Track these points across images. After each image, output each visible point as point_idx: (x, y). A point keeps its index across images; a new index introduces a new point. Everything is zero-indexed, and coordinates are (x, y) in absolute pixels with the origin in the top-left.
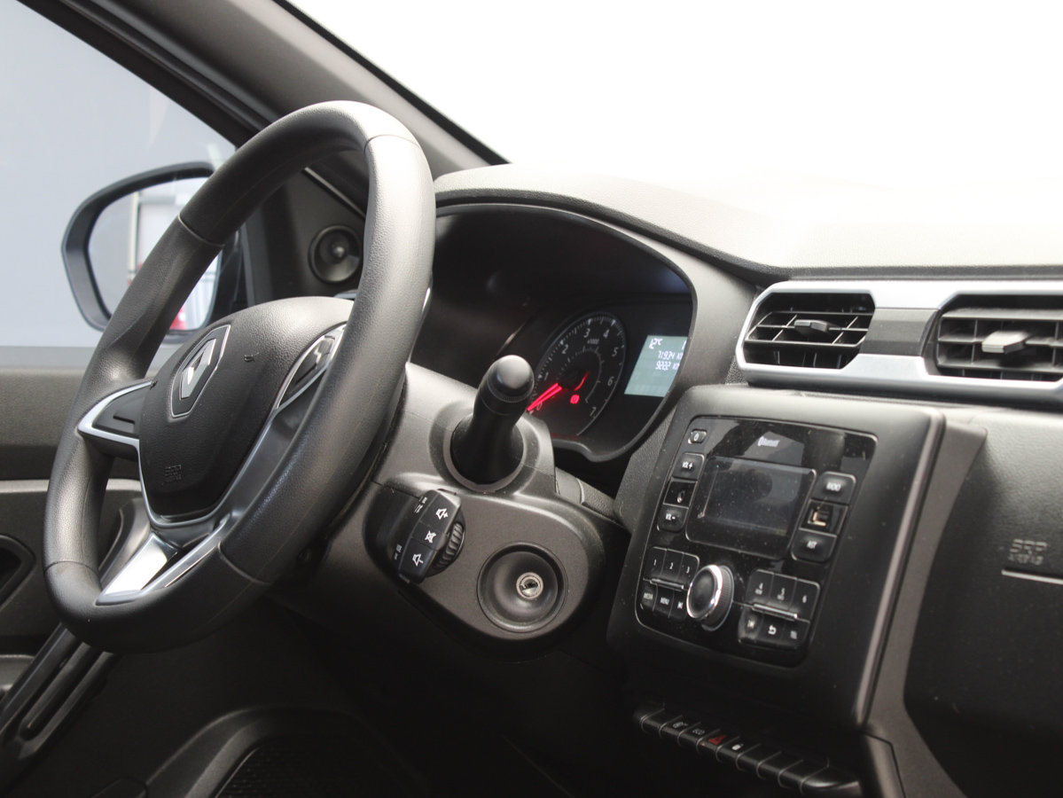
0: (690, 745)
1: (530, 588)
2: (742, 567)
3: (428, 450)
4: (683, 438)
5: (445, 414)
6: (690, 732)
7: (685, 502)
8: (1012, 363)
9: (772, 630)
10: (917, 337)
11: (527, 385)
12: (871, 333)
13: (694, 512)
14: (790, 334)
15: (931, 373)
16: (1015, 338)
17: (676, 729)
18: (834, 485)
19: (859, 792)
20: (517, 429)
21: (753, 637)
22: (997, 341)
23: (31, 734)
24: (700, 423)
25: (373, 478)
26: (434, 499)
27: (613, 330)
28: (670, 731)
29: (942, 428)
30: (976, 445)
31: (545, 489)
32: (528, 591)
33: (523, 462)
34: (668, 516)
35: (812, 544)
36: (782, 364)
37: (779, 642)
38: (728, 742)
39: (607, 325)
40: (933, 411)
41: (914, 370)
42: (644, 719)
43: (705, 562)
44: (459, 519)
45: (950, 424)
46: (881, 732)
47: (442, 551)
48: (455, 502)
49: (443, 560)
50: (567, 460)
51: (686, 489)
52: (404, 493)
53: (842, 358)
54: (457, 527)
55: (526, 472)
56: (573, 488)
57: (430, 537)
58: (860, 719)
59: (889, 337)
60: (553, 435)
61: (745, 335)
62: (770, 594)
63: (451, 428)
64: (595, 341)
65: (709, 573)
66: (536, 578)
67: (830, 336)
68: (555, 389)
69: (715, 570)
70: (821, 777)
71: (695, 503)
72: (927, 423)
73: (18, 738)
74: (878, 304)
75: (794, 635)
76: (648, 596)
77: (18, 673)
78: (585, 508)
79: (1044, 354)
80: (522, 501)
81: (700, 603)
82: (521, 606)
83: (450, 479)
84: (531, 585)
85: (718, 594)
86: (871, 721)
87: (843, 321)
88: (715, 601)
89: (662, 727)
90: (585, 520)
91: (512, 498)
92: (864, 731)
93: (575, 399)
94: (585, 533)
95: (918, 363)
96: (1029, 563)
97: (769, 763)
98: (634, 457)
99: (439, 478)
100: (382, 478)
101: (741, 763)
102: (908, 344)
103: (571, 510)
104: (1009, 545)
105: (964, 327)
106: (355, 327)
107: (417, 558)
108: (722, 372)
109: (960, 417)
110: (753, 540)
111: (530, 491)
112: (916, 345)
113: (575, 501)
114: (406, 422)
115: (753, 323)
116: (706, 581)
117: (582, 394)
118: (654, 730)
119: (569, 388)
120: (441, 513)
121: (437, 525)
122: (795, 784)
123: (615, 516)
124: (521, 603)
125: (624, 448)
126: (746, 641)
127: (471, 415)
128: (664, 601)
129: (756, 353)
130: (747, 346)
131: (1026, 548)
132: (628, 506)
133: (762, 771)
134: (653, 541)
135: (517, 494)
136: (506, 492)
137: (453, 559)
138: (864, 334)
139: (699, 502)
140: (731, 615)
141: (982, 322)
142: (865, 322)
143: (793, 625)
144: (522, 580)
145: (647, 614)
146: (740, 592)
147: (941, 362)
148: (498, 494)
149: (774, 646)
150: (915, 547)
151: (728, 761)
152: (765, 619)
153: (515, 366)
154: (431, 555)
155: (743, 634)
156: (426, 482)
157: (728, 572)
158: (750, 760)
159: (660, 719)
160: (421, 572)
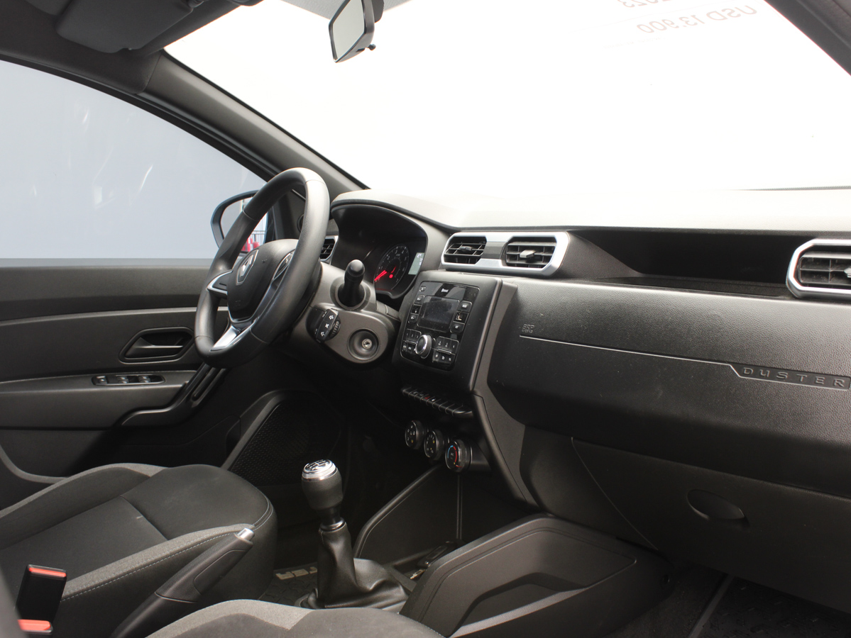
0: (418, 400)
1: (367, 345)
2: (433, 335)
3: (329, 295)
4: (418, 290)
5: (336, 281)
6: (419, 395)
7: (417, 313)
8: (531, 261)
9: (443, 358)
10: (499, 252)
11: (362, 270)
12: (485, 251)
13: (420, 316)
14: (460, 252)
15: (504, 265)
16: (531, 252)
17: (414, 394)
18: (465, 306)
19: (472, 415)
20: (362, 286)
21: (437, 360)
22: (525, 253)
23: (196, 399)
24: (424, 284)
25: (309, 305)
26: (330, 312)
27: (405, 251)
28: (412, 395)
29: (501, 284)
30: (514, 291)
31: (373, 309)
32: (366, 346)
33: (364, 299)
34: (412, 318)
35: (457, 327)
36: (459, 262)
37: (445, 362)
38: (431, 397)
39: (403, 249)
40: (498, 279)
41: (498, 264)
42: (404, 391)
43: (423, 334)
44: (338, 319)
45: (504, 283)
46: (479, 393)
47: (332, 331)
48: (336, 313)
49: (332, 334)
50: (380, 298)
51: (418, 307)
52: (321, 310)
53: (474, 260)
54: (338, 322)
55: (366, 303)
56: (383, 308)
57: (327, 326)
58: (471, 389)
59: (491, 252)
60: (376, 289)
61: (445, 252)
62: (443, 345)
63: (338, 286)
64: (399, 255)
65: (423, 338)
66: (369, 341)
67: (471, 252)
68: (384, 273)
69: (426, 337)
70: (460, 410)
71: (421, 313)
72: (496, 283)
73: (191, 400)
74: (488, 240)
75: (450, 359)
76: (405, 347)
77: (191, 377)
78: (388, 316)
79: (540, 258)
80: (364, 313)
81: (420, 348)
82: (363, 351)
83: (338, 305)
84: (368, 343)
85: (426, 345)
86: (475, 389)
87: (477, 247)
88: (425, 348)
89: (409, 393)
90: (388, 320)
91: (360, 312)
92: (473, 393)
93: (391, 276)
94: (387, 324)
95: (500, 261)
96: (528, 333)
97: (443, 405)
98: (406, 297)
99: (333, 305)
100: (313, 305)
101: (434, 405)
102: (496, 255)
103: (384, 317)
104: (522, 326)
105: (515, 248)
106: (298, 251)
107: (322, 334)
108: (437, 266)
109: (508, 281)
110: (438, 326)
111: (367, 309)
112: (499, 255)
113: (384, 313)
114: (321, 284)
115: (448, 248)
116: (422, 341)
117: (394, 274)
118: (407, 395)
119: (389, 272)
120: (331, 317)
121: (329, 322)
122: (450, 412)
123: (398, 319)
124: (364, 350)
125: (402, 294)
126: (435, 362)
127: (344, 282)
128: (410, 348)
129: (448, 259)
130: (445, 256)
131: (528, 328)
132: (400, 314)
133: (448, 411)
134: (407, 327)
135: (362, 310)
136: (358, 310)
137: (336, 334)
138: (482, 251)
139: (422, 312)
140: (430, 352)
141: (521, 246)
142: (483, 247)
143: (450, 356)
144: (364, 342)
145: (404, 353)
146: (434, 344)
147: (508, 261)
148: (356, 310)
149: (443, 364)
150: (491, 327)
151: (430, 405)
152: (442, 354)
153: (357, 264)
154: (327, 332)
155: (434, 359)
156: (329, 306)
157: (430, 337)
158: (437, 405)
159: (409, 391)
160: (324, 339)
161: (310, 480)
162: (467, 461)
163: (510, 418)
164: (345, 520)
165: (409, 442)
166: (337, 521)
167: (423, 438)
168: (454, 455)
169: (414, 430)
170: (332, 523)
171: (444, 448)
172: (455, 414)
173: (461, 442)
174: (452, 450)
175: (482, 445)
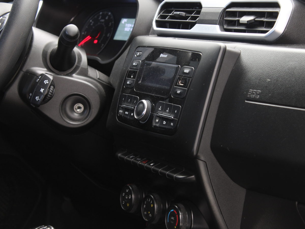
0: (135, 164)
1: (79, 109)
2: (154, 100)
3: (41, 59)
4: (133, 55)
5: (48, 46)
6: (135, 159)
7: (134, 78)
8: (250, 27)
9: (164, 123)
10: (217, 18)
12: (201, 17)
13: (137, 81)
14: (172, 17)
15: (222, 31)
16: (251, 18)
17: (131, 158)
18: (187, 71)
19: (194, 179)
20: (74, 52)
21: (158, 125)
22: (245, 19)
24: (140, 49)
25: (21, 69)
26: (44, 77)
27: (110, 16)
28: (128, 159)
29: (225, 49)
30: (237, 56)
31: (84, 73)
32: (78, 110)
33: (76, 64)
34: (128, 83)
35: (179, 92)
37: (167, 127)
38: (149, 162)
39: (107, 15)
40: (222, 44)
41: (216, 30)
42: (119, 155)
43: (141, 99)
44: (53, 84)
45: (228, 48)
46: (202, 158)
47: (47, 95)
48: (51, 78)
49: (47, 99)
50: (92, 63)
51: (134, 73)
52: (34, 75)
53: (190, 26)
54: (52, 87)
55: (77, 67)
56: (94, 73)
57: (42, 90)
58: (195, 153)
59: (207, 18)
60: (87, 54)
61: (156, 17)
62: (164, 110)
63: (50, 51)
64: (103, 20)
65: (142, 103)
66: (81, 105)
67: (186, 18)
68: (88, 38)
69: (145, 101)
70: (181, 174)
71: (138, 77)
72: (220, 48)
74: (203, 6)
75: (172, 124)
76: (121, 111)
78: (99, 80)
79: (261, 24)
80: (76, 78)
81: (139, 113)
82: (76, 115)
83: (49, 70)
84: (79, 108)
85: (146, 110)
86: (199, 154)
87: (191, 12)
88: (144, 112)
89: (126, 157)
90: (99, 85)
91: (72, 77)
92: (197, 158)
93: (96, 42)
94: (99, 89)
95: (217, 27)
96: (255, 98)
97: (163, 169)
98: (116, 62)
99: (45, 69)
100: (24, 69)
101: (153, 169)
102: (214, 20)
103: (95, 82)
104: (248, 91)
105: (234, 14)
106: (13, 13)
107: (37, 98)
108: (148, 31)
109: (231, 46)
110: (158, 91)
111: (79, 74)
112: (216, 21)
113: (95, 77)
114: (33, 49)
115: (159, 13)
116: (141, 105)
117: (98, 39)
118: (123, 159)
119: (93, 38)
120: (46, 82)
121: (44, 86)
122: (172, 177)
123: (109, 83)
125: (113, 59)
126: (155, 126)
127: (57, 46)
128: (127, 113)
129: (159, 24)
130: (157, 21)
131: (254, 92)
132: (114, 80)
133: (161, 172)
134: (123, 91)
135: (74, 75)
136: (70, 75)
137: (51, 98)
138: (198, 17)
139: (139, 78)
140: (150, 117)
141: (240, 12)
142: (199, 13)
143: (172, 120)
144: (76, 106)
145: (120, 118)
146: (153, 109)
147: (225, 27)
148: (67, 75)
149: (165, 128)
151: (149, 169)
152: (162, 119)
153: (72, 28)
154: (42, 97)
155: (154, 124)
156: (41, 71)
157: (149, 102)
158: (157, 169)
159: (125, 155)
160: (39, 103)
162: (188, 225)
163: (233, 183)
165: (125, 205)
167: (140, 202)
168: (175, 218)
169: (130, 193)
171: (164, 212)
172: (177, 179)
173: (182, 206)
174: (173, 214)
175: (202, 208)
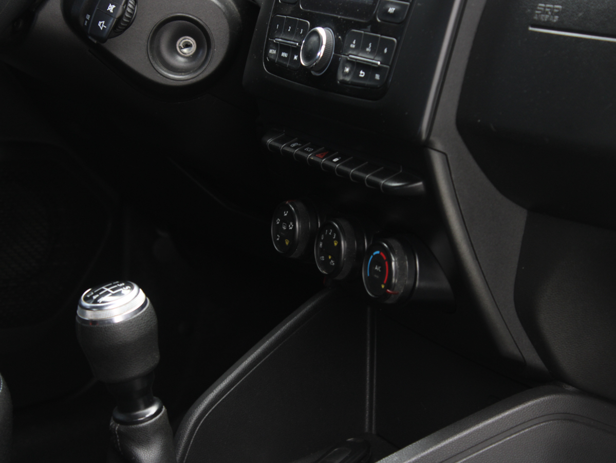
0: (303, 159)
1: (187, 48)
2: (340, 29)
6: (303, 150)
9: (362, 74)
17: (293, 148)
19: (422, 189)
21: (348, 79)
28: (288, 149)
32: (185, 50)
35: (391, 10)
37: (367, 83)
38: (330, 155)
42: (269, 141)
43: (314, 25)
46: (439, 146)
47: (120, 18)
49: (121, 26)
54: (131, 1)
57: (111, 8)
58: (424, 136)
62: (361, 47)
65: (317, 33)
66: (191, 40)
69: (321, 30)
75: (377, 77)
76: (272, 51)
81: (310, 55)
82: (180, 61)
84: (187, 45)
85: (323, 48)
86: (432, 138)
88: (320, 53)
89: (282, 146)
92: (427, 145)
94: (227, 7)
96: (548, 21)
97: (359, 170)
101: (339, 170)
104: (534, 8)
107: (101, 24)
110: (349, 8)
116: (314, 39)
118: (276, 149)
122: (377, 185)
124: (180, 59)
126: (343, 82)
128: (284, 55)
131: (546, 10)
133: (354, 176)
134: (276, 11)
137: (129, 25)
140: (333, 63)
143: (377, 69)
144: (181, 42)
145: (272, 65)
146: (339, 47)
149: (363, 85)
150: (467, 11)
151: (330, 169)
152: (358, 66)
154: (112, 22)
155: (341, 77)
157: (331, 32)
158: (346, 169)
159: (282, 141)
160: (105, 35)
161: (94, 322)
162: (409, 282)
163: (500, 196)
164: (164, 402)
165: (281, 243)
166: (148, 405)
167: (311, 236)
168: (383, 269)
169: (291, 218)
170: (139, 409)
171: (359, 256)
172: (387, 188)
173: (396, 244)
174: (377, 261)
175: (438, 248)
